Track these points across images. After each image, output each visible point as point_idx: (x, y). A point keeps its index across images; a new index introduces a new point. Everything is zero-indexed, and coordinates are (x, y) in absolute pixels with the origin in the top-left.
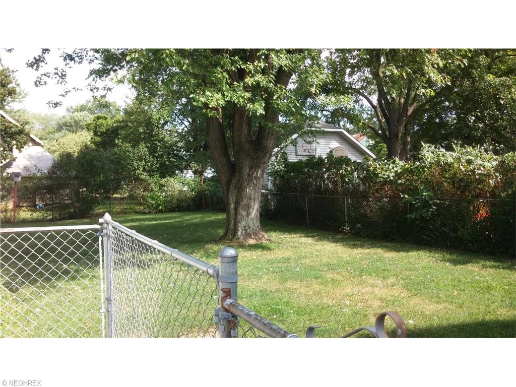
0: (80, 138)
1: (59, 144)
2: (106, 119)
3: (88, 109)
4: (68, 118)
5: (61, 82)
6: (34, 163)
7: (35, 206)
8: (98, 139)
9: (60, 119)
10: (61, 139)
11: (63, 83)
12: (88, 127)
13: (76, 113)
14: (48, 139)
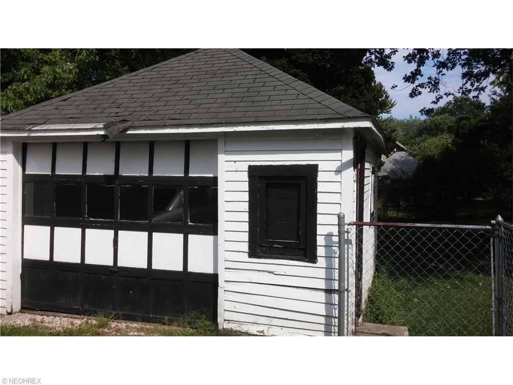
0: (440, 140)
1: (419, 149)
2: (469, 119)
3: (449, 112)
4: (429, 122)
5: (433, 90)
6: (398, 167)
7: (399, 206)
8: (460, 141)
9: (421, 124)
10: (422, 144)
11: (435, 91)
12: (450, 130)
13: (437, 117)
14: (410, 144)
